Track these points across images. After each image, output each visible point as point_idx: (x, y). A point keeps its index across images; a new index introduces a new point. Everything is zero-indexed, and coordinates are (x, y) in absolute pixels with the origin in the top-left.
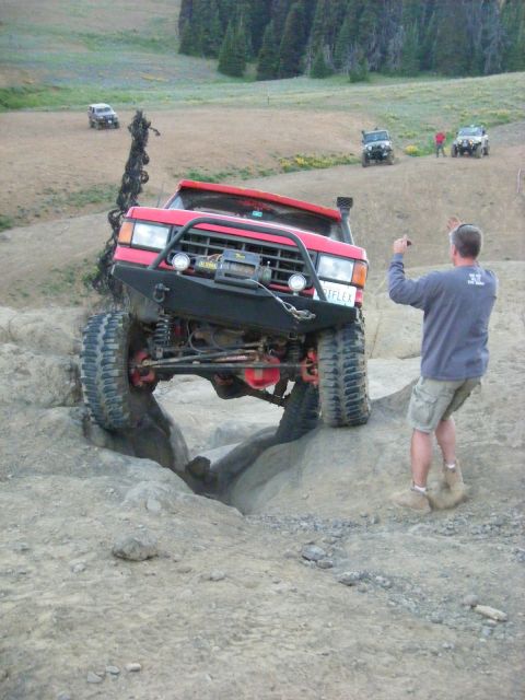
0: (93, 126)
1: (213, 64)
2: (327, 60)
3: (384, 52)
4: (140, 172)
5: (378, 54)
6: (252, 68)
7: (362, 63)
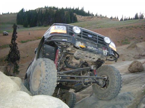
0: (4, 35)
1: (22, 26)
2: (41, 24)
3: (49, 22)
4: (16, 36)
5: (48, 23)
6: (29, 26)
7: (46, 24)
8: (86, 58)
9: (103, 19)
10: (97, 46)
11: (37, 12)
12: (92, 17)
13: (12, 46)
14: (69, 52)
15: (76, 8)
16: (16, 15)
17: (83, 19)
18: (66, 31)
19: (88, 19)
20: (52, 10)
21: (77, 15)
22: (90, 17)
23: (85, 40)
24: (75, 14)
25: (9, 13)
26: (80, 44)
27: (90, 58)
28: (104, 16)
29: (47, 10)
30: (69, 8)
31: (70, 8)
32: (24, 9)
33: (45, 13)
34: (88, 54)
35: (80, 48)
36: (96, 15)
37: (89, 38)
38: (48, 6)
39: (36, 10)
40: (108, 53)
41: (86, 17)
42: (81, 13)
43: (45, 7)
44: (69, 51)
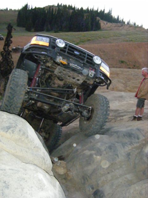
1: (24, 29)
2: (49, 28)
3: (62, 27)
4: (10, 40)
5: (60, 27)
6: (33, 30)
7: (57, 29)
8: (68, 78)
9: (137, 29)
10: (82, 65)
11: (46, 11)
12: (122, 26)
13: (5, 54)
14: (49, 69)
15: (101, 11)
16: (17, 13)
17: (109, 26)
18: (48, 44)
19: (116, 28)
20: (68, 9)
21: (101, 20)
22: (119, 24)
23: (68, 56)
24: (98, 18)
25: (7, 9)
26: (61, 60)
27: (74, 78)
28: (140, 26)
29: (59, 10)
30: (91, 9)
31: (93, 9)
32: (28, 5)
33: (56, 13)
34: (71, 73)
35: (61, 64)
36: (128, 23)
37: (75, 55)
38: (61, 4)
39: (44, 8)
40: (94, 75)
41: (114, 24)
42: (107, 17)
43: (58, 4)
44: (48, 67)
